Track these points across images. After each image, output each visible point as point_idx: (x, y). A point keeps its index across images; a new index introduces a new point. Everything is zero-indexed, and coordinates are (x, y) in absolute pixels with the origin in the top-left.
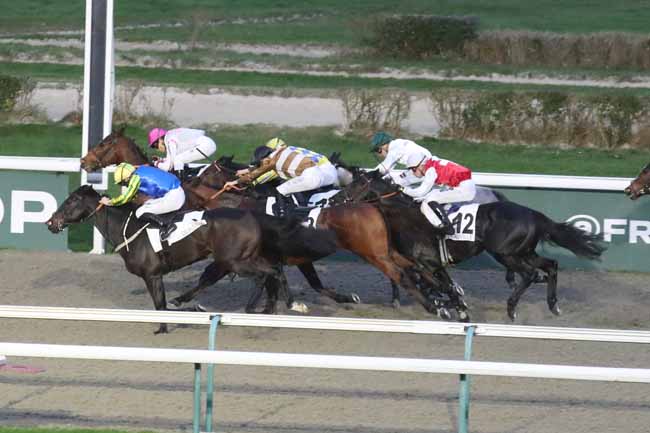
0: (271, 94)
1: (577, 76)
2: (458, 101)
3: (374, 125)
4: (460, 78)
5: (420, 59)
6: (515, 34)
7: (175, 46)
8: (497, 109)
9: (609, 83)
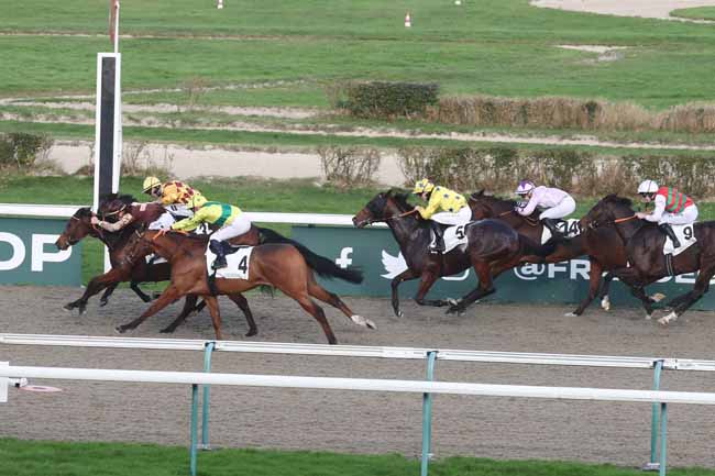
0: (258, 150)
1: (525, 134)
2: (422, 156)
3: (348, 178)
4: (424, 136)
5: (389, 120)
6: (471, 98)
7: (174, 108)
8: (455, 162)
9: (553, 141)
